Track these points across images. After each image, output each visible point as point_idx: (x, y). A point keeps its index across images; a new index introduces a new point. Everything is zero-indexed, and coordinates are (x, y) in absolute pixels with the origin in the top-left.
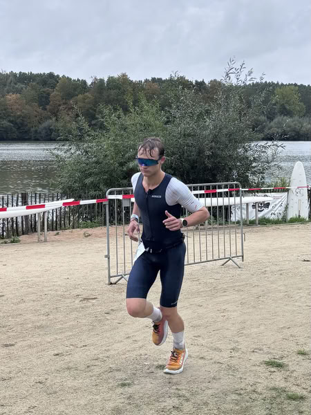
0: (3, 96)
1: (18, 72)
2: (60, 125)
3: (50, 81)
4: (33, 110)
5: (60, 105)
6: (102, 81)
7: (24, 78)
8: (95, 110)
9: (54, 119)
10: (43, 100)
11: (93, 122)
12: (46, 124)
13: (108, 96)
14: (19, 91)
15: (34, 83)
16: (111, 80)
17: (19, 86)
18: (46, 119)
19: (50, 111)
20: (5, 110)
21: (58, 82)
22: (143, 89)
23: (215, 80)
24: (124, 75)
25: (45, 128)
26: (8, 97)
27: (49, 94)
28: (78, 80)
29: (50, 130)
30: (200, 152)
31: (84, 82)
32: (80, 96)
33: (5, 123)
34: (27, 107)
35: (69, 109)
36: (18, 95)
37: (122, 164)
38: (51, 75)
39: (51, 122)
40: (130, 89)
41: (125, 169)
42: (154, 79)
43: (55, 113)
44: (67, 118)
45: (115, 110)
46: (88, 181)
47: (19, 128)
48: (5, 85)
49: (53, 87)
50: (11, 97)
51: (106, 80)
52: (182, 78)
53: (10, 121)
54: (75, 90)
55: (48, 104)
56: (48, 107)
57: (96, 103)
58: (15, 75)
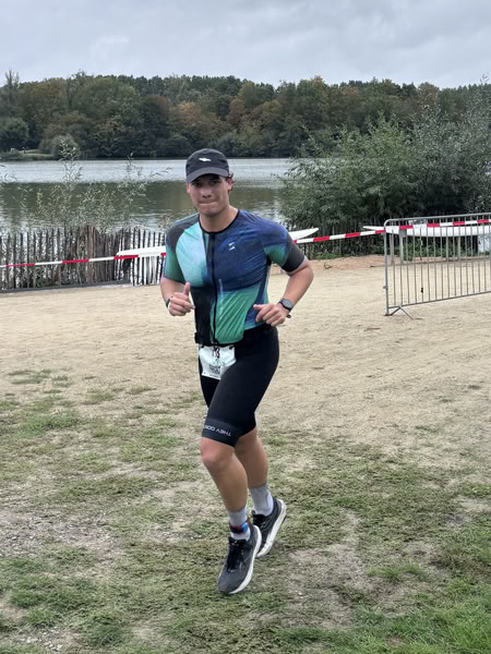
0: (175, 105)
1: (191, 76)
2: (242, 138)
3: (230, 86)
4: (210, 120)
5: (241, 115)
6: (292, 85)
7: (200, 84)
8: (283, 121)
9: (235, 131)
10: (222, 109)
11: (281, 135)
12: (226, 137)
13: (299, 104)
14: (194, 99)
15: (211, 90)
16: (303, 83)
17: (194, 92)
18: (226, 131)
19: (230, 121)
20: (177, 120)
21: (239, 88)
22: (340, 95)
23: (427, 83)
24: (318, 79)
25: (225, 142)
26: (182, 106)
27: (228, 102)
28: (262, 84)
29: (232, 145)
30: (446, 176)
31: (271, 87)
32: (267, 104)
33: (177, 136)
34: (204, 117)
35: (253, 119)
36: (193, 104)
37: (359, 190)
38: (231, 79)
39: (231, 135)
40: (325, 95)
41: (364, 195)
42: (352, 82)
43: (236, 124)
44: (250, 130)
45: (349, 130)
46: (324, 209)
47: (194, 142)
48: (177, 91)
49: (234, 93)
50: (185, 106)
51: (297, 84)
52: (387, 81)
53: (183, 134)
54: (260, 96)
55: (227, 114)
56: (227, 117)
57: (284, 112)
58: (188, 79)
